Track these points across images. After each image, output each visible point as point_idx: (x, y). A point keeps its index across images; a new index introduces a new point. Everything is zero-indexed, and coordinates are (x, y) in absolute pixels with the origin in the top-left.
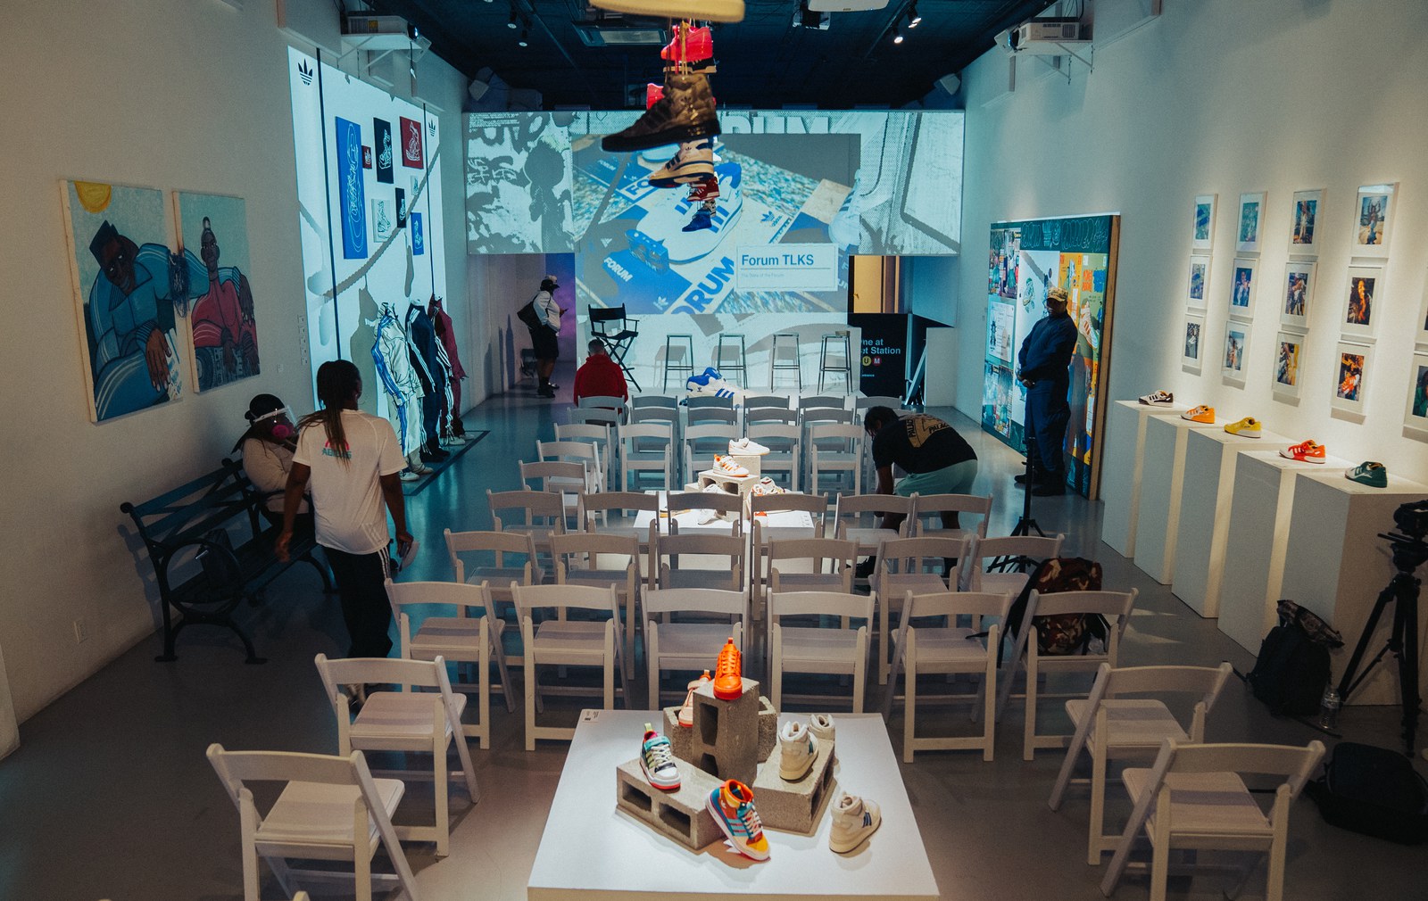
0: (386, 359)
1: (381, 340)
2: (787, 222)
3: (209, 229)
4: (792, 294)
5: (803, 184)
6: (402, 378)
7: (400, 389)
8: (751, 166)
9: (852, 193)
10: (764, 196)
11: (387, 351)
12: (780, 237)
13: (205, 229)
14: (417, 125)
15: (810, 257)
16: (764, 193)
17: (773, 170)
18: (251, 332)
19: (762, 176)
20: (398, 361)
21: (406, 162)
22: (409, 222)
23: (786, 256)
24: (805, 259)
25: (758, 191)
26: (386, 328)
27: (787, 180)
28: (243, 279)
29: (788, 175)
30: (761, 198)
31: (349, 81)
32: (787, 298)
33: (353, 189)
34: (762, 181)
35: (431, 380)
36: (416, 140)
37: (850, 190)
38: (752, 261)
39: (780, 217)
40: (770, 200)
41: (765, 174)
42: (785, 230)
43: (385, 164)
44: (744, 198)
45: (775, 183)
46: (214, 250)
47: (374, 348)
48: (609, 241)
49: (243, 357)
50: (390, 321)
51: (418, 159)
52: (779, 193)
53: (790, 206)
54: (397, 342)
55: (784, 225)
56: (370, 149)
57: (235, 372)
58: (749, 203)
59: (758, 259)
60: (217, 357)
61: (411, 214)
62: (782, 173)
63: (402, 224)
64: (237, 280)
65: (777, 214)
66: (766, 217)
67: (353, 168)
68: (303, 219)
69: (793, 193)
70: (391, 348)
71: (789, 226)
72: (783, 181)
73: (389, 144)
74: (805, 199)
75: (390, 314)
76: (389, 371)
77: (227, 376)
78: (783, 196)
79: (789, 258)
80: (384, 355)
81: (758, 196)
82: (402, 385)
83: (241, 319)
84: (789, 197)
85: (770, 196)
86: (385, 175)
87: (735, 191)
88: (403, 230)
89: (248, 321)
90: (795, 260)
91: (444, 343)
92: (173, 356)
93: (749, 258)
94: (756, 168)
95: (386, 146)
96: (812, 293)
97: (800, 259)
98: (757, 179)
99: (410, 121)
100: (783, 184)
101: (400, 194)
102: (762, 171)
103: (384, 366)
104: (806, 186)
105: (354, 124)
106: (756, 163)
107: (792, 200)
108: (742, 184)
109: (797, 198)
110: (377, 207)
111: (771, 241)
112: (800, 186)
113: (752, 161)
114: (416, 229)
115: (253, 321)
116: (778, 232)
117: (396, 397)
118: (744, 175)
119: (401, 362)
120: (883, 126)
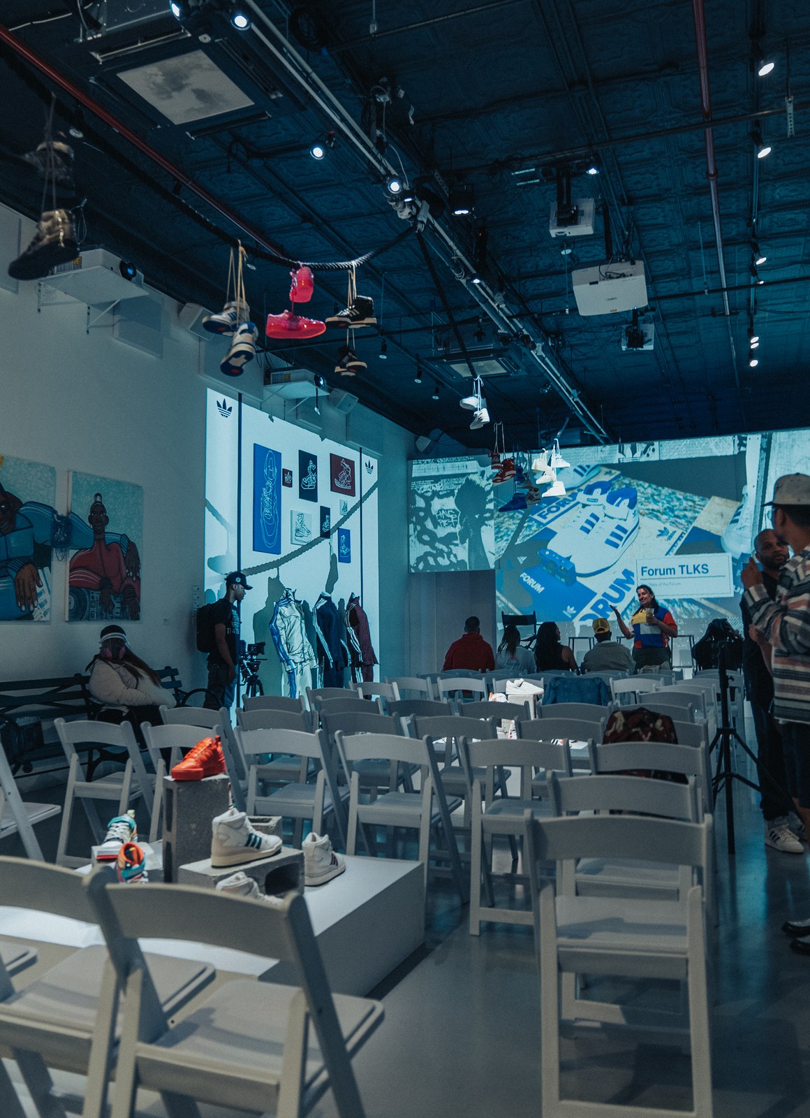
0: (282, 632)
1: (279, 616)
2: (681, 536)
3: (101, 502)
4: (691, 601)
5: (694, 502)
6: (294, 649)
7: (291, 657)
8: (645, 489)
9: (741, 507)
10: (659, 514)
11: (283, 626)
12: (676, 549)
13: (96, 502)
14: (351, 463)
15: (704, 567)
16: (658, 511)
17: (665, 491)
18: (134, 585)
19: (655, 497)
20: (292, 635)
21: (334, 488)
22: (335, 536)
23: (682, 567)
24: (700, 568)
25: (653, 510)
26: (284, 608)
27: (679, 499)
29: (680, 495)
30: (657, 517)
31: (272, 420)
32: (685, 604)
33: (268, 499)
34: (656, 502)
35: (330, 657)
36: (348, 473)
37: (739, 504)
38: (651, 572)
39: (674, 532)
40: (664, 517)
41: (659, 495)
42: (680, 543)
44: (641, 517)
45: (668, 502)
46: (104, 519)
47: (271, 622)
48: (524, 558)
49: (122, 603)
50: (289, 603)
51: (350, 487)
52: (672, 510)
53: (683, 521)
54: (293, 619)
55: (679, 539)
56: (291, 472)
57: (111, 612)
58: (645, 521)
59: (656, 570)
60: (93, 597)
61: (338, 529)
62: (674, 493)
63: (326, 535)
64: (125, 544)
65: (671, 529)
66: (662, 533)
67: (269, 483)
68: (208, 513)
69: (685, 510)
70: (287, 624)
71: (683, 540)
72: (675, 500)
73: (315, 471)
74: (697, 515)
75: (290, 597)
76: (283, 642)
77: (102, 614)
78: (676, 513)
79: (685, 569)
80: (280, 629)
81: (653, 514)
82: (293, 655)
83: (124, 575)
84: (681, 514)
85: (663, 513)
86: (309, 494)
87: (632, 511)
88: (327, 541)
89: (132, 577)
90: (691, 570)
91: (357, 634)
92: (45, 587)
93: (647, 570)
94: (650, 491)
95: (310, 473)
96: (708, 599)
97: (695, 569)
98: (651, 500)
99: (341, 458)
100: (676, 503)
101: (325, 512)
102: (656, 493)
103: (279, 638)
104: (697, 503)
105: (273, 451)
106: (649, 486)
107: (685, 516)
108: (638, 505)
109: (689, 514)
110: (295, 518)
111: (668, 553)
112: (691, 503)
113: (646, 485)
114: (343, 541)
115: (139, 579)
116: (674, 545)
117: (286, 664)
118: (640, 498)
119: (295, 635)
120: (764, 446)
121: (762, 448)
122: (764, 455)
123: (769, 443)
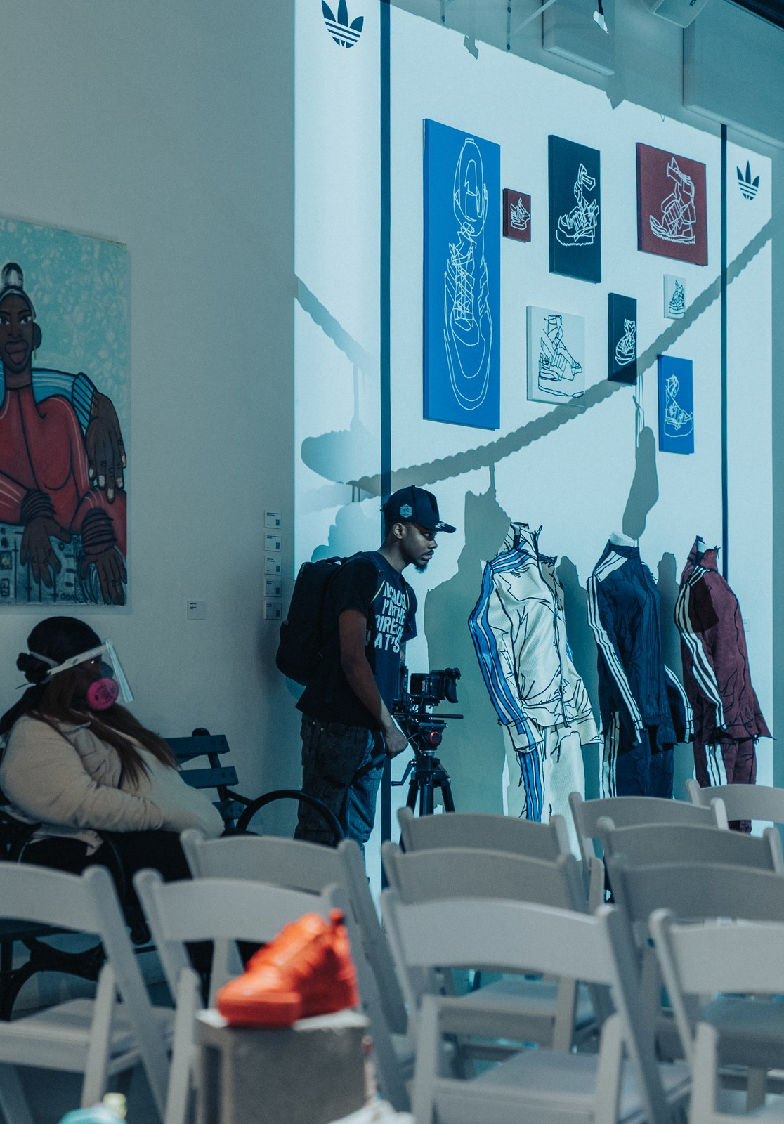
0: (504, 644)
1: (494, 600)
3: (20, 288)
6: (536, 689)
7: (529, 713)
11: (506, 626)
13: (8, 287)
14: (696, 170)
18: (111, 511)
20: (529, 653)
21: (647, 242)
22: (649, 376)
26: (508, 576)
28: (102, 404)
31: (475, 52)
33: (464, 274)
35: (635, 714)
36: (686, 199)
43: (576, 236)
46: (28, 333)
47: (473, 615)
49: (79, 559)
50: (522, 562)
51: (691, 241)
54: (532, 608)
56: (527, 200)
57: (51, 583)
61: (659, 357)
63: (624, 373)
64: (86, 400)
67: (466, 231)
68: (302, 317)
70: (516, 622)
73: (593, 195)
75: (526, 547)
76: (506, 669)
77: (29, 588)
80: (497, 633)
82: (535, 706)
83: (84, 483)
86: (576, 261)
88: (626, 391)
89: (104, 489)
91: (712, 650)
95: (580, 199)
99: (667, 156)
101: (622, 310)
103: (496, 659)
105: (477, 139)
110: (539, 326)
114: (672, 392)
115: (121, 493)
117: (514, 730)
119: (539, 651)
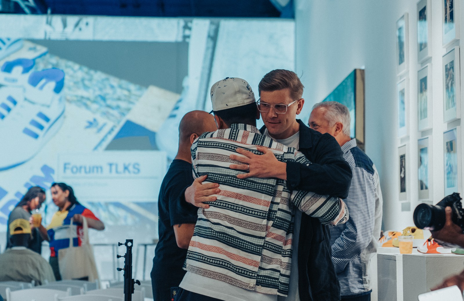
2: (112, 130)
4: (118, 205)
5: (129, 91)
8: (75, 71)
9: (180, 101)
10: (88, 103)
12: (105, 144)
15: (136, 166)
16: (88, 99)
17: (98, 76)
19: (87, 83)
23: (111, 165)
24: (131, 168)
25: (82, 97)
27: (112, 87)
29: (114, 81)
30: (86, 106)
32: (112, 208)
34: (86, 87)
37: (178, 97)
38: (75, 170)
39: (105, 125)
40: (94, 106)
41: (90, 80)
42: (110, 138)
44: (67, 104)
45: (101, 89)
52: (104, 99)
53: (115, 112)
55: (109, 133)
58: (72, 109)
59: (81, 167)
62: (107, 79)
65: (101, 120)
66: (91, 124)
69: (119, 99)
71: (114, 133)
72: (108, 87)
74: (131, 106)
78: (109, 102)
79: (114, 167)
81: (82, 101)
84: (114, 104)
85: (94, 102)
87: (57, 96)
90: (121, 168)
93: (70, 166)
94: (80, 74)
96: (139, 204)
97: (126, 168)
98: (81, 85)
100: (109, 91)
102: (87, 77)
104: (133, 92)
106: (80, 69)
107: (118, 107)
108: (65, 91)
109: (123, 105)
111: (96, 148)
112: (126, 93)
113: (76, 67)
116: (103, 140)
118: (68, 81)
120: (212, 34)
121: (209, 36)
122: (211, 44)
123: (216, 31)
